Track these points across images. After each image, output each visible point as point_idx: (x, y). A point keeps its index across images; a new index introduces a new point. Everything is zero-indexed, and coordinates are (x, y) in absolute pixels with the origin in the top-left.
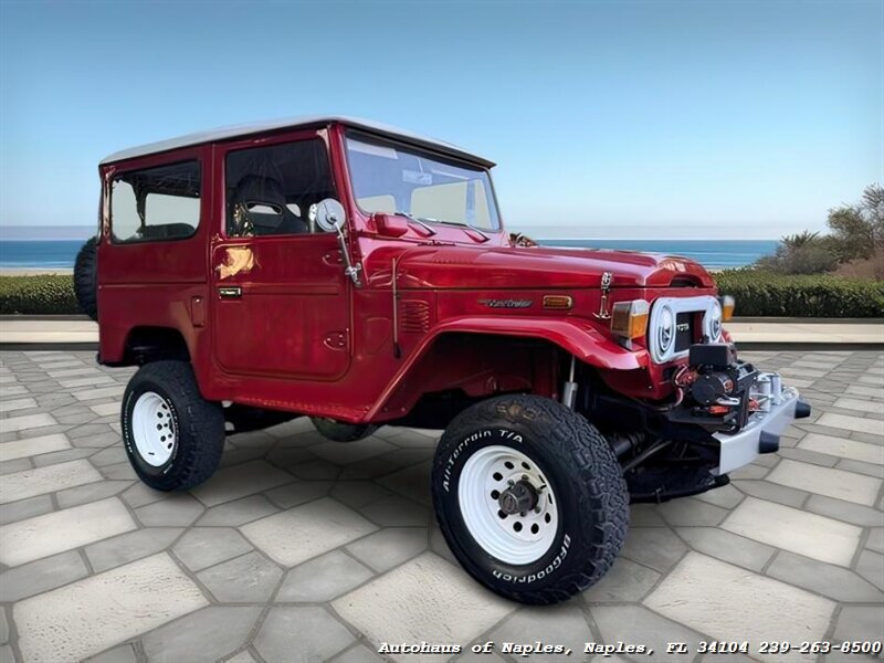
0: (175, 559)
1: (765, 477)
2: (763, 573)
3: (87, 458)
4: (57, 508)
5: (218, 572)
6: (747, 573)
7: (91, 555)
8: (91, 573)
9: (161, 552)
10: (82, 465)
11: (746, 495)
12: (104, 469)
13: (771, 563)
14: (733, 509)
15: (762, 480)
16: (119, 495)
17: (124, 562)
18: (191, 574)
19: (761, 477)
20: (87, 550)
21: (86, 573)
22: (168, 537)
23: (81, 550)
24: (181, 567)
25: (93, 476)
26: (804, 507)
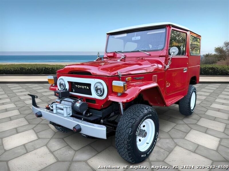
0: (48, 148)
1: (196, 123)
2: (194, 152)
3: (24, 117)
4: (17, 132)
5: (59, 152)
6: (190, 152)
7: (27, 147)
8: (27, 152)
9: (44, 146)
10: (23, 119)
11: (191, 129)
12: (29, 121)
13: (197, 149)
14: (188, 133)
15: (196, 124)
16: (33, 129)
17: (35, 149)
18: (52, 152)
19: (195, 123)
20: (26, 145)
21: (25, 152)
22: (46, 141)
23: (24, 145)
24: (49, 150)
25: (26, 123)
26: (206, 133)
